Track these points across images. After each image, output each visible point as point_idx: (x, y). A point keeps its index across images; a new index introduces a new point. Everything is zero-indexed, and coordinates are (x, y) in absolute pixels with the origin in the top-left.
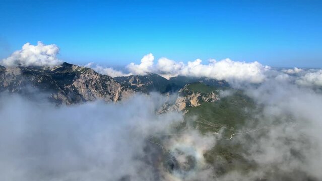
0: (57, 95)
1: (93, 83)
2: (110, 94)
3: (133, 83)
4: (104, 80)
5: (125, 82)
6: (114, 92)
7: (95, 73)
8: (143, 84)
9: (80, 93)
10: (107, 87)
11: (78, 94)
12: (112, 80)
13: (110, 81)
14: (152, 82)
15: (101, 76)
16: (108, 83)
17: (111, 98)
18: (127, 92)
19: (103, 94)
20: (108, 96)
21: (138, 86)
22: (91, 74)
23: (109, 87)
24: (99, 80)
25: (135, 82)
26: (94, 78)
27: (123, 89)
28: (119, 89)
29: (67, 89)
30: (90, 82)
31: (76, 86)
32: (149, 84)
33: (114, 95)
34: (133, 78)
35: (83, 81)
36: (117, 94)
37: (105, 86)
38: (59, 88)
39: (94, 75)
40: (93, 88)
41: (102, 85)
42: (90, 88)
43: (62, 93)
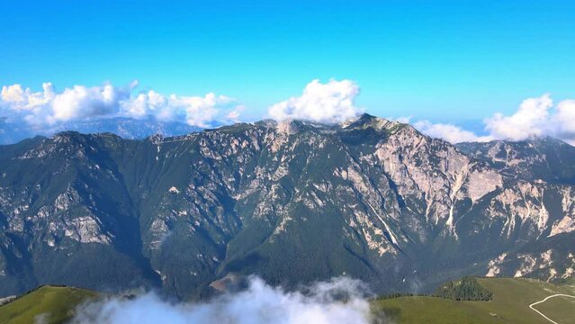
0: (347, 171)
1: (413, 153)
2: (444, 177)
3: (497, 156)
4: (435, 148)
5: (479, 153)
6: (452, 173)
7: (418, 133)
8: (522, 160)
9: (386, 170)
10: (439, 162)
11: (384, 173)
12: (451, 150)
13: (446, 149)
14: (544, 156)
15: (429, 140)
16: (442, 154)
17: (445, 185)
18: (481, 176)
19: (431, 175)
20: (440, 180)
21: (510, 164)
22: (409, 135)
23: (443, 163)
24: (424, 148)
25: (502, 154)
26: (415, 144)
27: (474, 168)
28: (466, 168)
29: (364, 161)
30: (407, 150)
31: (380, 158)
32: (538, 162)
33: (453, 180)
34: (498, 146)
35: (395, 149)
36: (459, 178)
37: (435, 160)
38: (352, 160)
39: (415, 138)
40: (411, 162)
41: (431, 158)
42: (405, 161)
43: (355, 169)
